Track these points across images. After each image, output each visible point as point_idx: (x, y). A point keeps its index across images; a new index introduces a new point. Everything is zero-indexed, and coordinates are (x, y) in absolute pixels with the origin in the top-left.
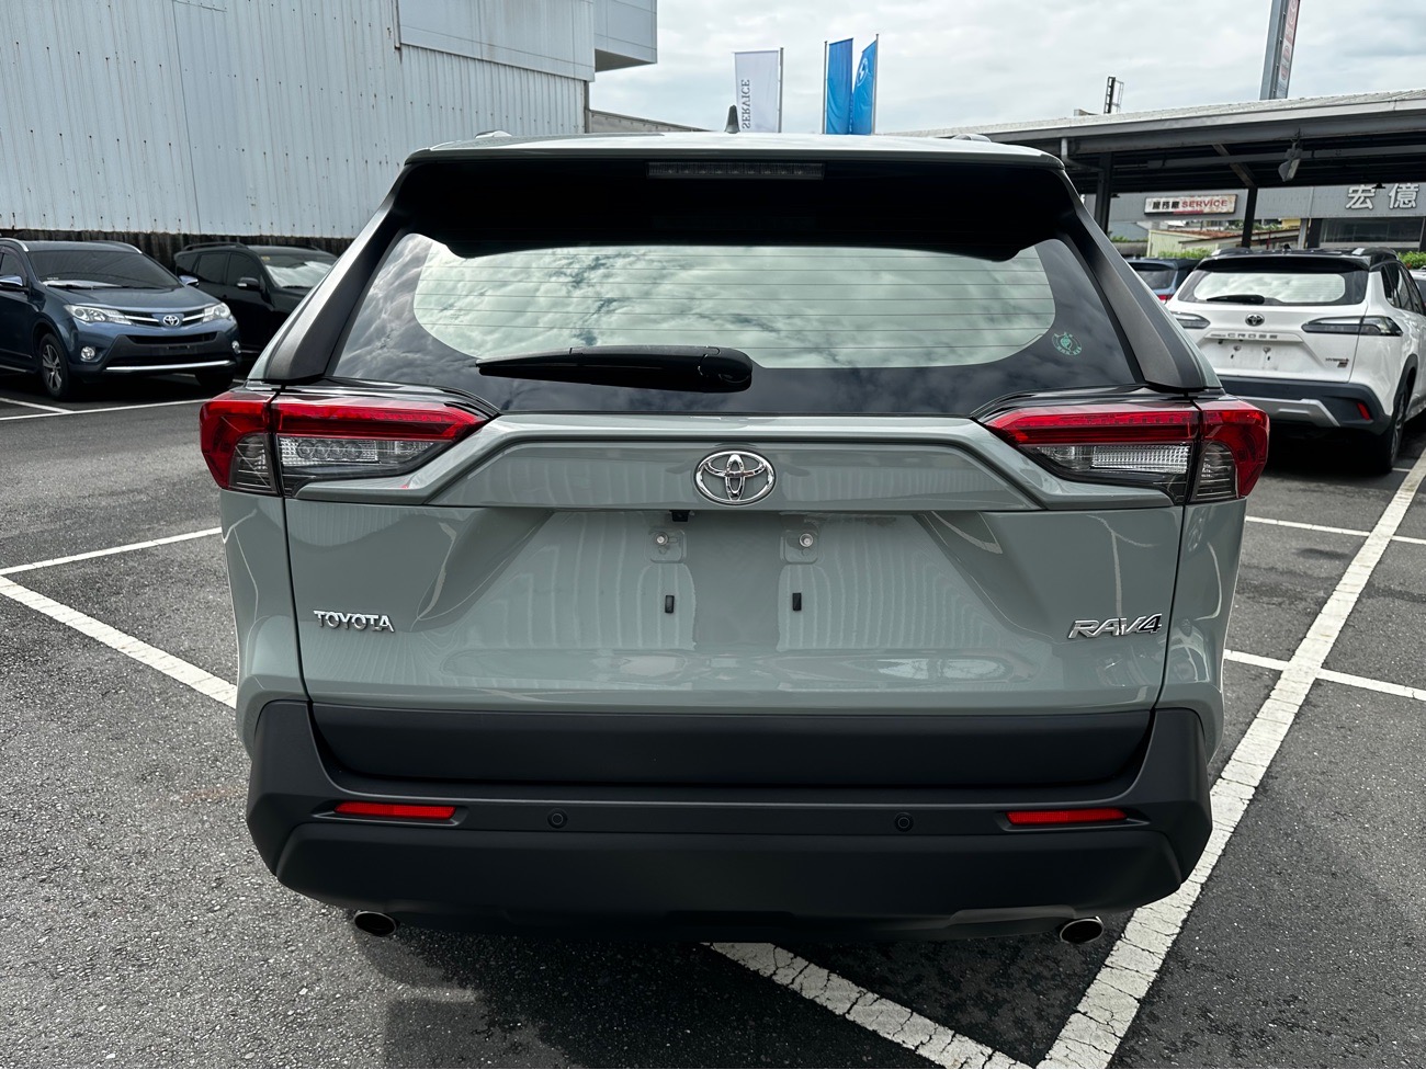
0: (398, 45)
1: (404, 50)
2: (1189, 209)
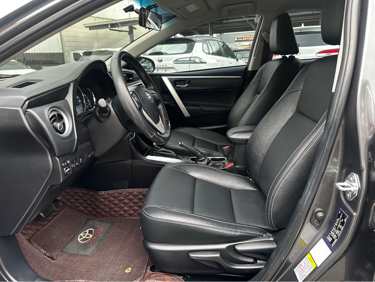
2: (246, 39)
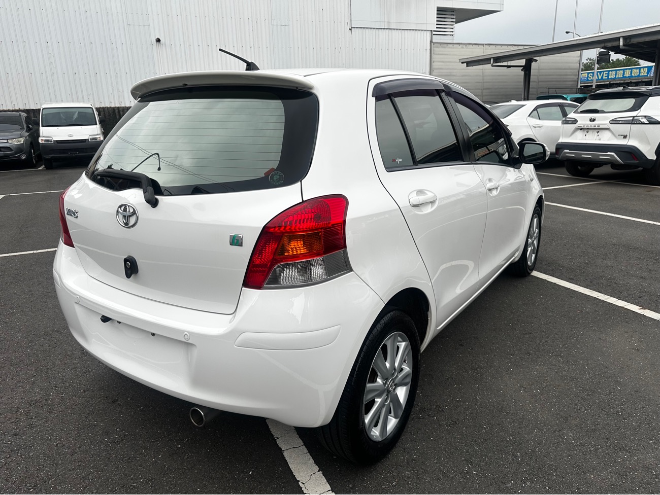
0: (350, 28)
1: (353, 29)
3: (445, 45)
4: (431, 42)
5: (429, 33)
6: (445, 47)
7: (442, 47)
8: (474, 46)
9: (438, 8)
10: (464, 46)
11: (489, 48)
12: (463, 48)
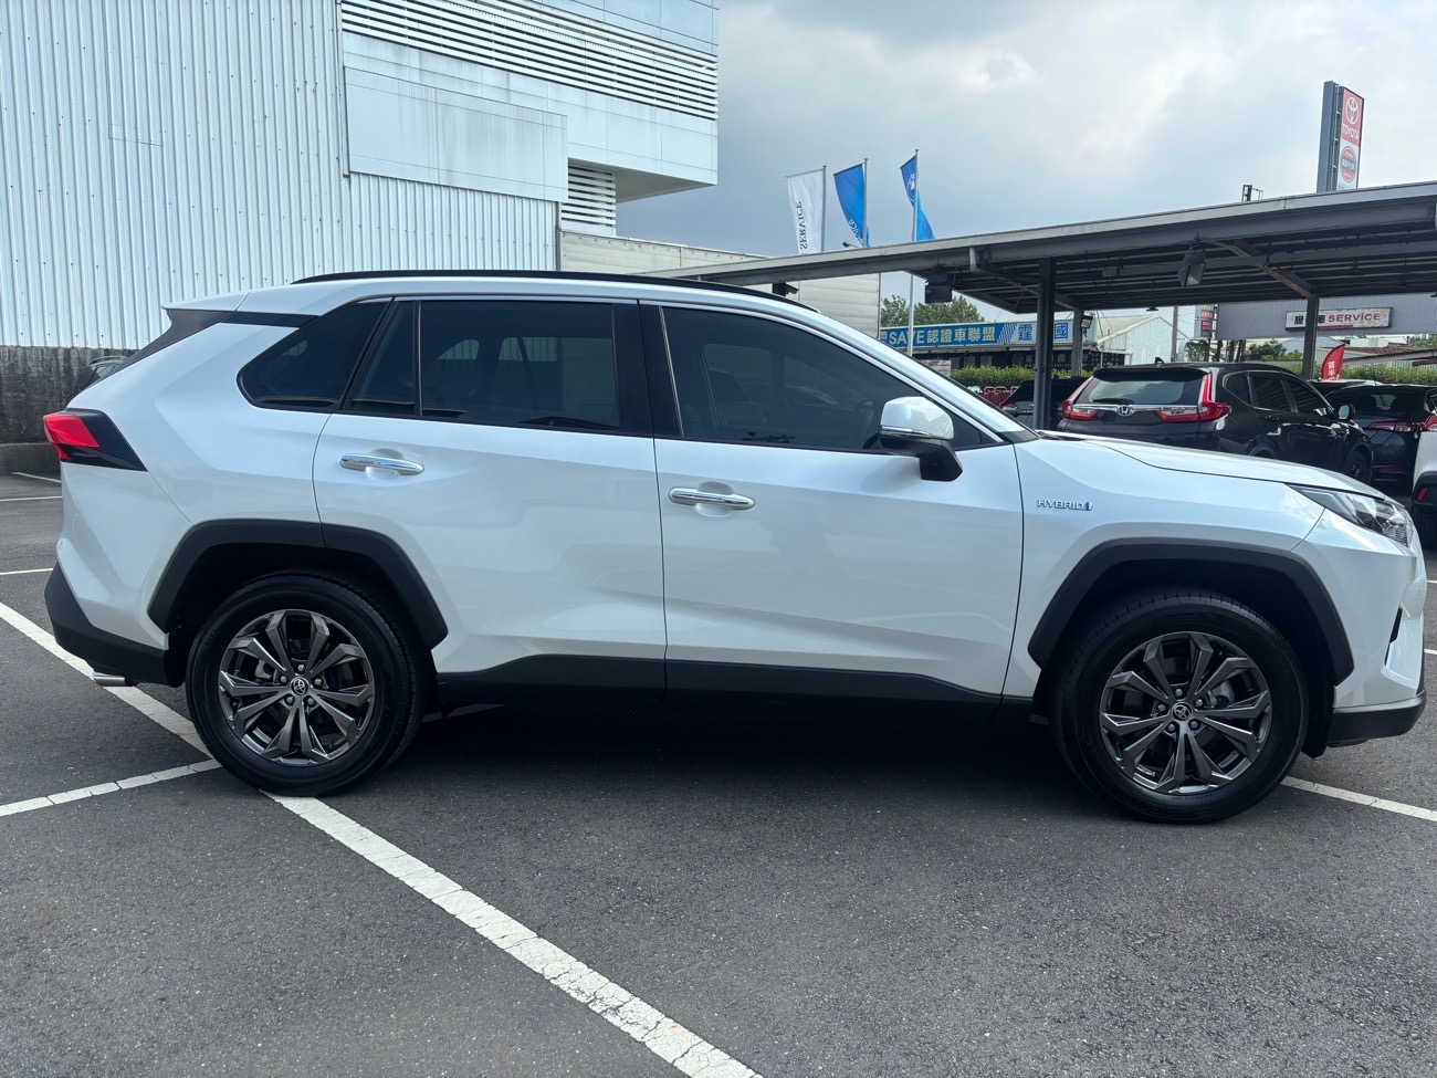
0: (346, 173)
1: (353, 177)
2: (1336, 323)
3: (592, 240)
4: (557, 228)
5: (550, 209)
6: (589, 245)
7: (586, 244)
8: (657, 247)
9: (570, 160)
10: (636, 247)
11: (692, 256)
12: (633, 250)
